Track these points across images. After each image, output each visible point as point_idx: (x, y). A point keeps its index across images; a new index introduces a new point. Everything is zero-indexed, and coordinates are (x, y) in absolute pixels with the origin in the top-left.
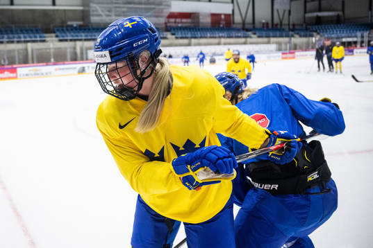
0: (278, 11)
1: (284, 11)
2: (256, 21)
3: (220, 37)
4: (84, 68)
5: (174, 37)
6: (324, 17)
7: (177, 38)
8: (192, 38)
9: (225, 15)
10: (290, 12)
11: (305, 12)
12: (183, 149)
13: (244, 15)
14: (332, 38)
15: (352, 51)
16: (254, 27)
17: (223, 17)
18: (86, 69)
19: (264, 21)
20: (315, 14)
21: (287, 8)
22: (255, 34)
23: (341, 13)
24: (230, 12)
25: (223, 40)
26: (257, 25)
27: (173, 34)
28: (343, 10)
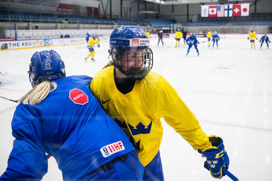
0: (124, 8)
1: (128, 9)
2: (113, 14)
3: (97, 24)
4: (6, 44)
5: (66, 22)
6: (149, 14)
7: (69, 23)
8: (80, 23)
9: (95, 8)
10: (130, 9)
11: (139, 10)
12: (136, 128)
13: (105, 9)
14: (157, 27)
15: (168, 35)
16: (111, 17)
17: (93, 9)
18: (9, 45)
19: (116, 14)
20: (144, 12)
21: (129, 7)
22: (116, 22)
23: (158, 12)
24: (97, 7)
25: (99, 26)
26: (113, 17)
27: (66, 20)
28: (159, 11)
